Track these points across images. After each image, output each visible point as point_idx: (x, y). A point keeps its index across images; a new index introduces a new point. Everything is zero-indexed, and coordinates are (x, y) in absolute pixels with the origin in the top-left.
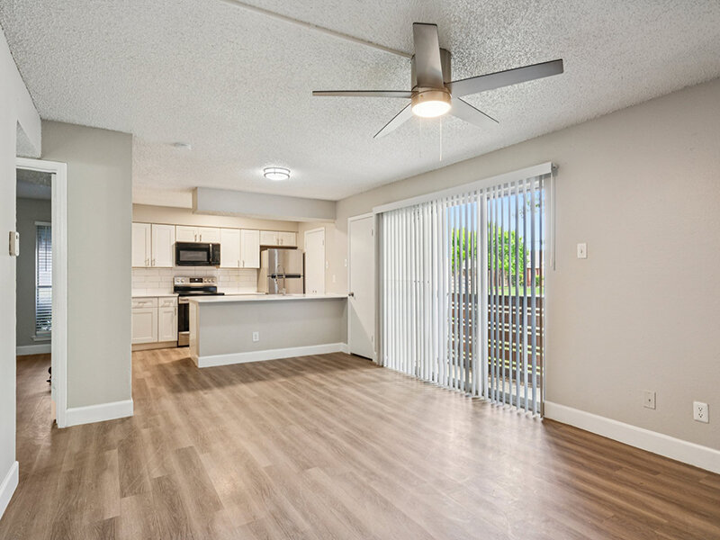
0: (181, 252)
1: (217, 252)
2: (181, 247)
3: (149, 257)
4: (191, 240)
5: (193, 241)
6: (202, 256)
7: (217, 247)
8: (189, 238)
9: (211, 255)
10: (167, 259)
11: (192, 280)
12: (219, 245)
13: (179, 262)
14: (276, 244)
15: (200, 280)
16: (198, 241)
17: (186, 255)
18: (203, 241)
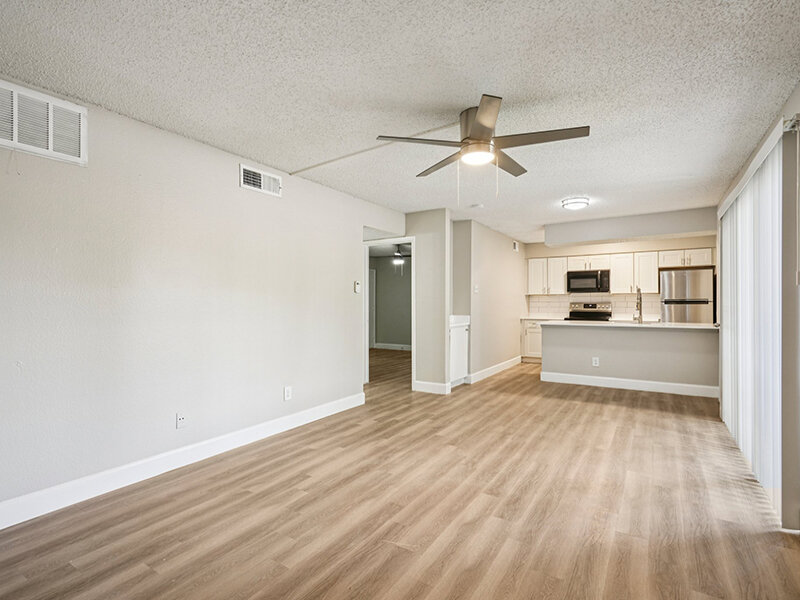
0: (572, 281)
1: (605, 279)
2: (572, 276)
3: (545, 286)
4: (581, 268)
5: (583, 269)
6: (591, 283)
7: (606, 274)
8: (578, 266)
9: (600, 281)
10: (560, 286)
11: (586, 306)
12: (608, 271)
13: (570, 289)
14: (680, 265)
15: (594, 306)
16: (588, 269)
17: (576, 283)
18: (593, 269)
